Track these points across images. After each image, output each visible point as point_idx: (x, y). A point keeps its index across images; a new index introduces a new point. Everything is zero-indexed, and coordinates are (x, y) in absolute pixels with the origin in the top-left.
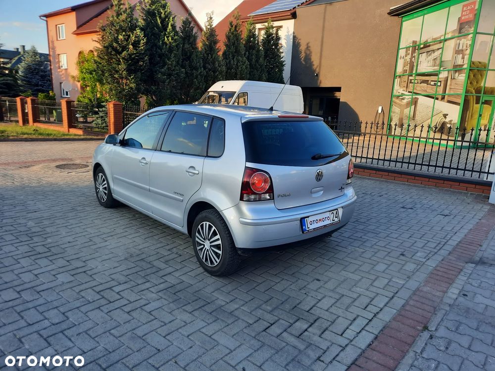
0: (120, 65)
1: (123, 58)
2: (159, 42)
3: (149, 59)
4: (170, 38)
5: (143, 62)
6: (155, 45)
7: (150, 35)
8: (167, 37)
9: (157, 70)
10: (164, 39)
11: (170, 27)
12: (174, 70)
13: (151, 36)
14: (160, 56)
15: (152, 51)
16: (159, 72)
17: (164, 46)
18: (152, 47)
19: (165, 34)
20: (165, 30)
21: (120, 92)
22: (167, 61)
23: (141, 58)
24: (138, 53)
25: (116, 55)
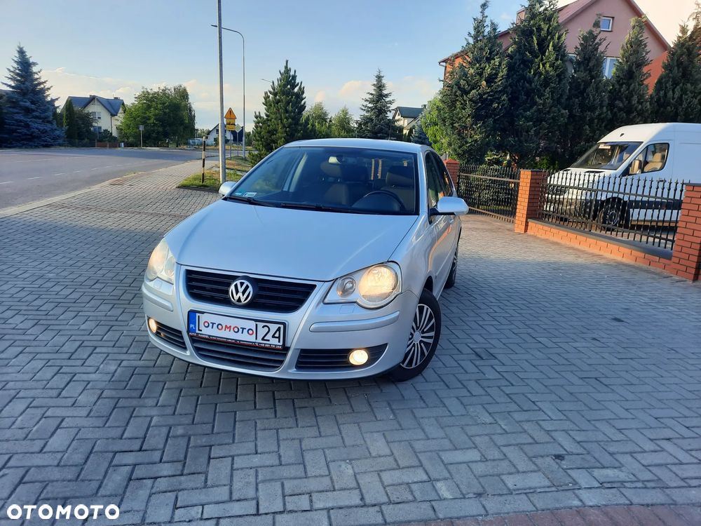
0: (464, 109)
1: (471, 100)
2: (530, 73)
3: (509, 99)
4: (548, 65)
5: (499, 104)
6: (524, 78)
7: (518, 63)
8: (544, 65)
9: (521, 113)
10: (539, 67)
11: (551, 48)
12: (549, 112)
13: (519, 65)
14: (529, 93)
15: (516, 86)
16: (523, 117)
17: (537, 78)
18: (518, 81)
19: (542, 60)
20: (543, 53)
21: (460, 147)
22: (538, 100)
23: (496, 98)
24: (492, 91)
25: (462, 96)
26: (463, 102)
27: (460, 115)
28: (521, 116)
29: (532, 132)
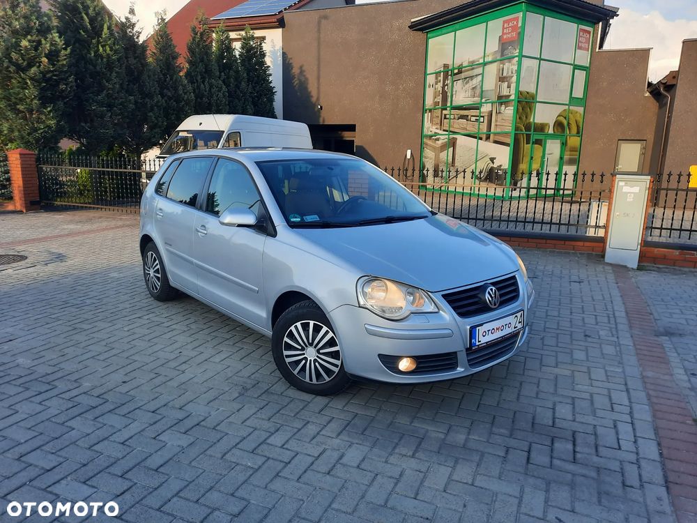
0: (26, 89)
2: (90, 54)
3: (76, 81)
4: (108, 48)
5: (66, 85)
6: (84, 58)
8: (103, 46)
9: (90, 97)
10: (99, 49)
12: (117, 98)
14: (94, 76)
15: (79, 67)
16: (94, 101)
17: (99, 61)
18: (78, 61)
19: (99, 42)
20: (100, 36)
21: (29, 134)
22: (107, 84)
23: (62, 79)
24: (55, 71)
25: (17, 73)
26: (20, 80)
27: (20, 96)
28: (91, 101)
29: (107, 119)
